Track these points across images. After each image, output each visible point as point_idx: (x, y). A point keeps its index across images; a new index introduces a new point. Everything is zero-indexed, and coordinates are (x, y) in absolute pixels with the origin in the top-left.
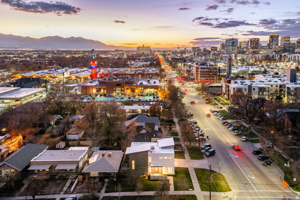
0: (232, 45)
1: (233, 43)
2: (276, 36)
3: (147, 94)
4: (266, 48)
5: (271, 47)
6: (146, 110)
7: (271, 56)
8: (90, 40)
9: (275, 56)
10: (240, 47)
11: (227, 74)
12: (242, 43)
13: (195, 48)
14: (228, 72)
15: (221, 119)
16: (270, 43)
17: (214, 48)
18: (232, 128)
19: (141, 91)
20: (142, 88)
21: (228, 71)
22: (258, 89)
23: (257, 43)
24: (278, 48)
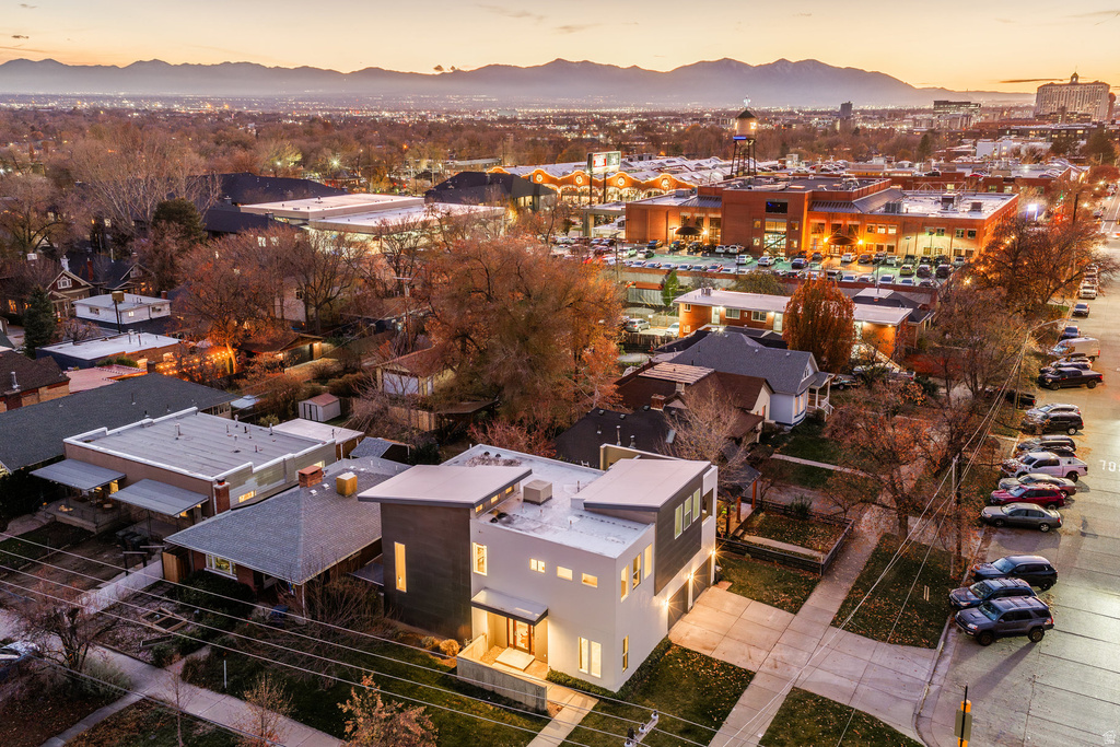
3: (907, 257)
8: (848, 69)
19: (885, 245)
20: (892, 231)
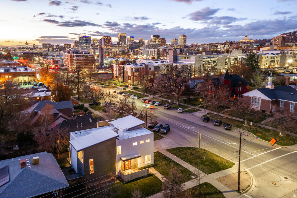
0: (85, 43)
1: (87, 40)
2: (124, 35)
4: (117, 46)
5: (121, 45)
6: (38, 98)
7: (127, 51)
9: (130, 51)
10: (94, 44)
11: (100, 64)
12: (95, 42)
13: (46, 44)
14: (101, 62)
15: (136, 98)
16: (120, 42)
17: (68, 46)
18: (157, 103)
20: (10, 77)
21: (101, 60)
22: (154, 67)
23: (110, 41)
24: (126, 46)
